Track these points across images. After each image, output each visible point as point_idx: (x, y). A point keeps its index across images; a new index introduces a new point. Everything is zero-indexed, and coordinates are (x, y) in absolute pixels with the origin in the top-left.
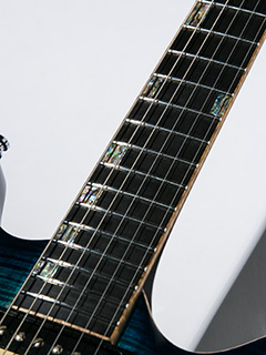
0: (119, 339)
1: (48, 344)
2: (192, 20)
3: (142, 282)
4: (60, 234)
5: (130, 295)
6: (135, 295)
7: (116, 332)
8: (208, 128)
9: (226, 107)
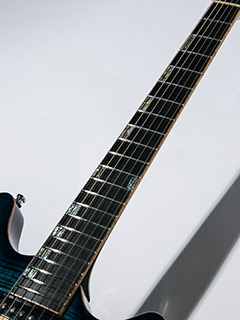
0: (64, 313)
1: (26, 314)
2: (124, 135)
3: (80, 282)
4: (40, 253)
5: (72, 289)
6: (76, 289)
7: (62, 309)
8: (124, 196)
9: (136, 184)
